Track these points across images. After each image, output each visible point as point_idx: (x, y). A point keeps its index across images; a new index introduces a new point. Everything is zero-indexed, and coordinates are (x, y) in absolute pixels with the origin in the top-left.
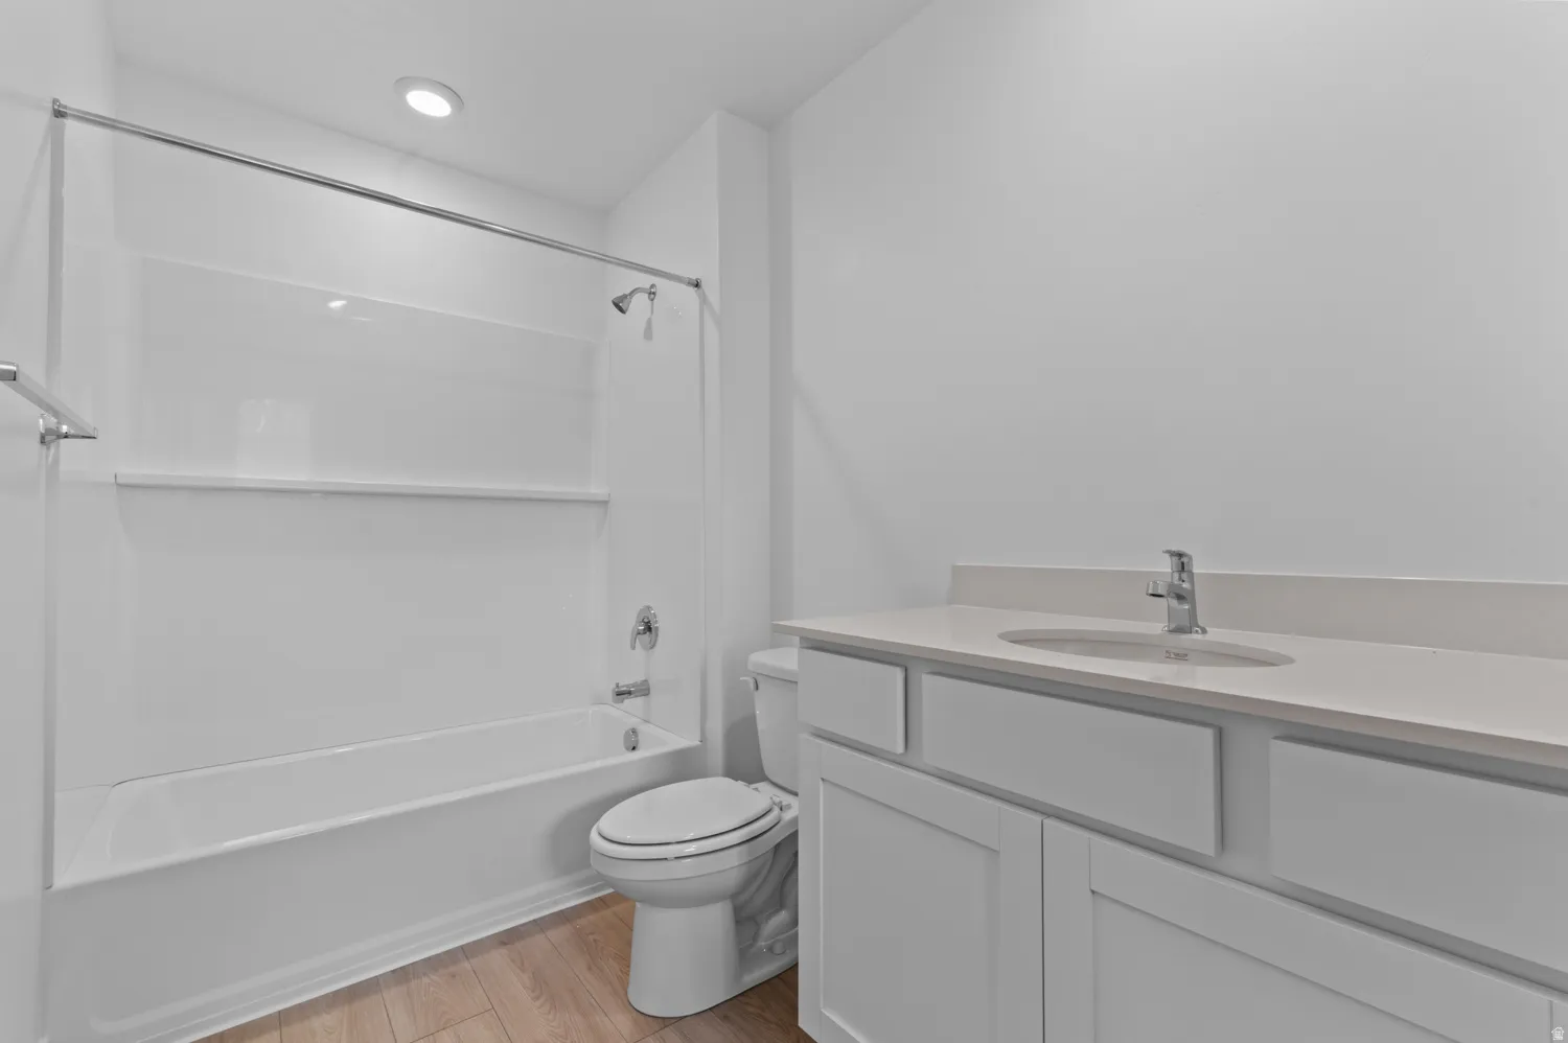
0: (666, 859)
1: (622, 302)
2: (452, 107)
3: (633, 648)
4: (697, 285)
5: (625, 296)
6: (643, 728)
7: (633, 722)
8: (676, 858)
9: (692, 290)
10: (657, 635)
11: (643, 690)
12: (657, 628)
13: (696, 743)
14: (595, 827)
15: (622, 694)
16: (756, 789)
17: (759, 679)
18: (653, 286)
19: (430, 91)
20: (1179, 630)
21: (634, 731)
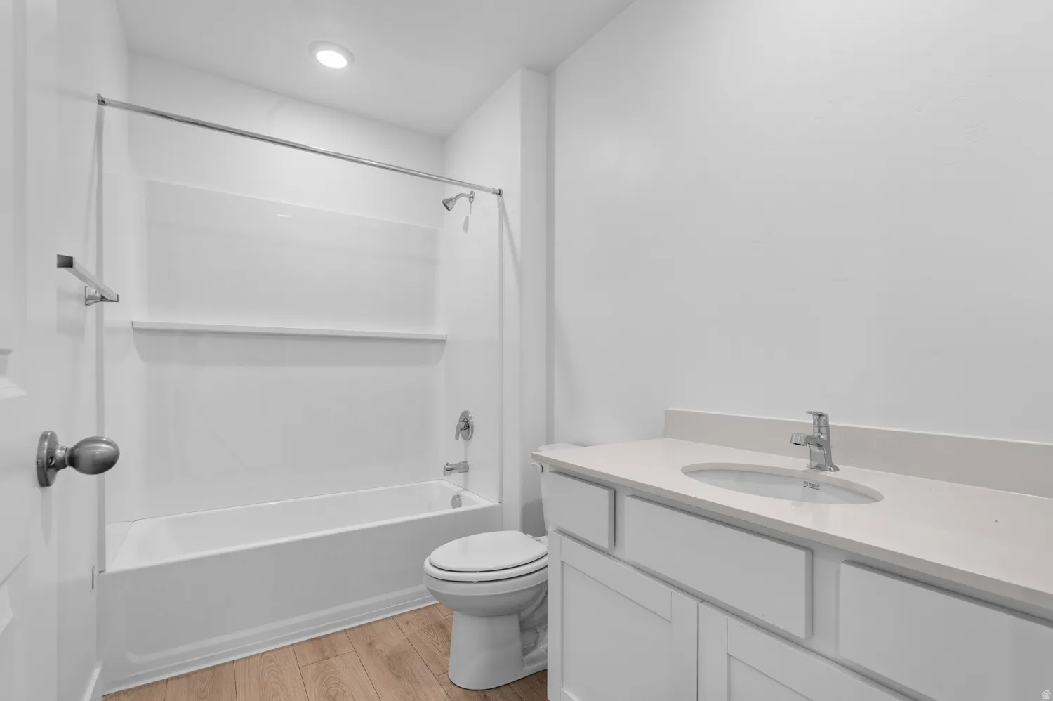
0: (472, 582)
1: (448, 203)
2: (347, 60)
3: (457, 438)
4: (500, 194)
5: (451, 200)
6: (463, 493)
7: (456, 490)
8: (479, 582)
9: (496, 196)
10: (472, 431)
11: (464, 468)
12: (472, 427)
13: (496, 503)
14: (428, 557)
15: (449, 470)
16: (539, 541)
17: (544, 465)
18: (472, 192)
19: (333, 51)
20: (818, 468)
21: (458, 496)
